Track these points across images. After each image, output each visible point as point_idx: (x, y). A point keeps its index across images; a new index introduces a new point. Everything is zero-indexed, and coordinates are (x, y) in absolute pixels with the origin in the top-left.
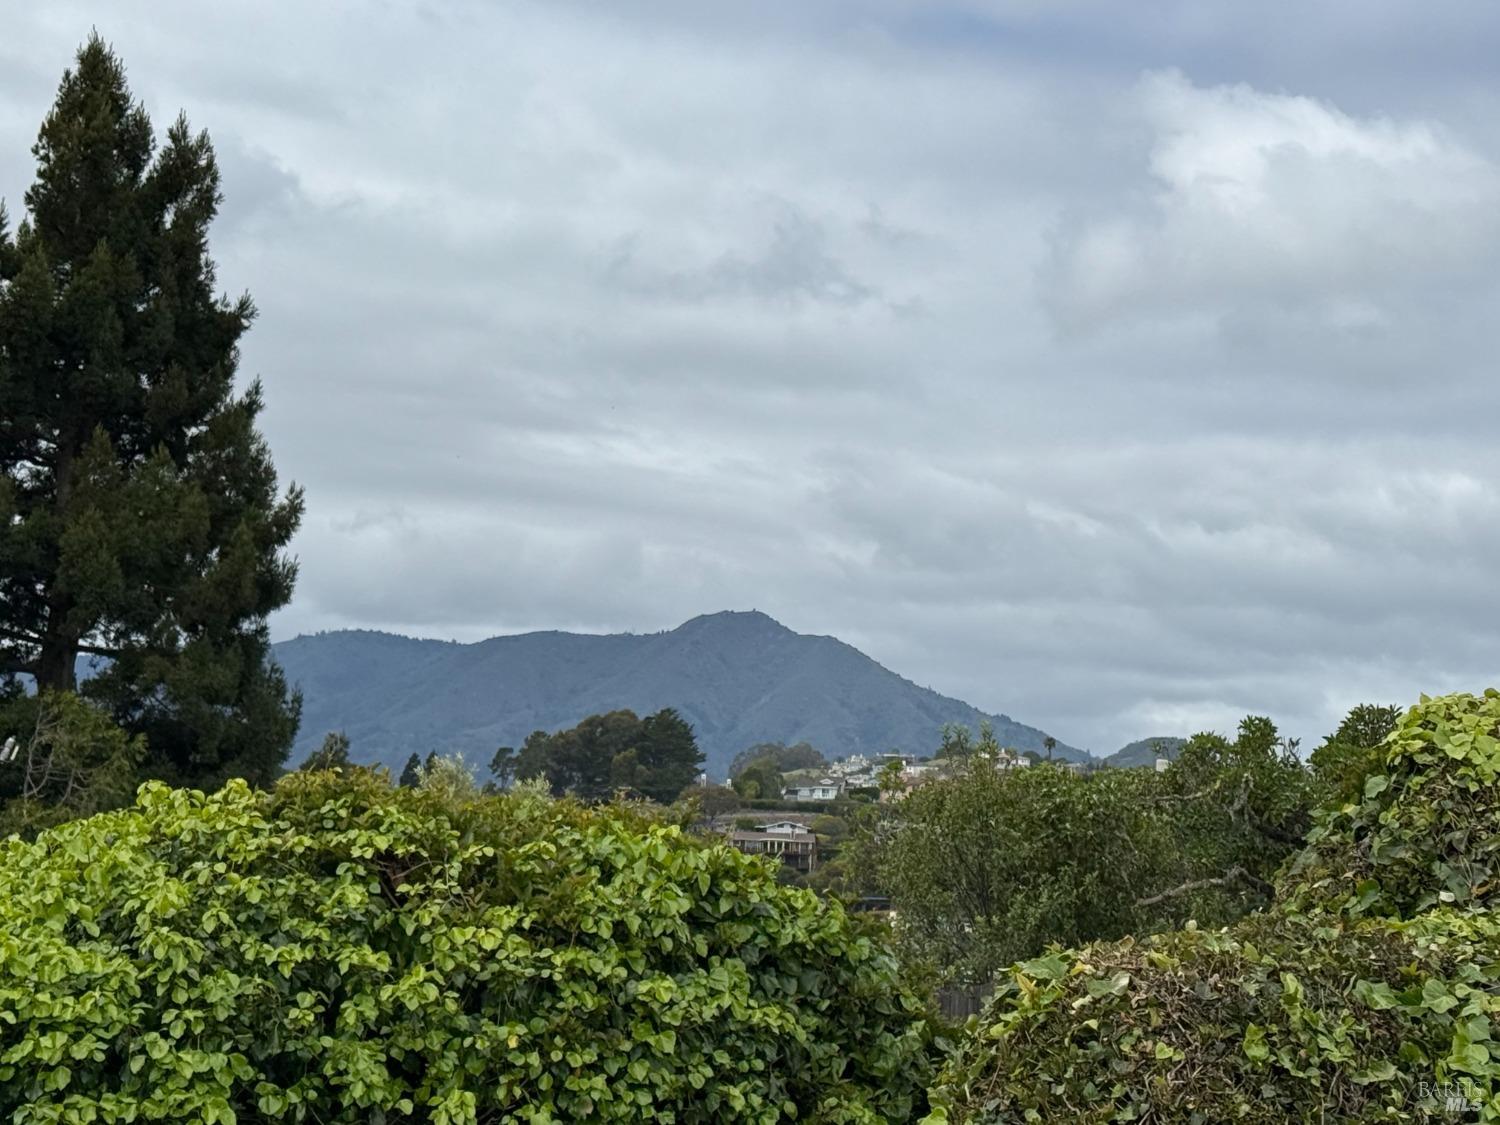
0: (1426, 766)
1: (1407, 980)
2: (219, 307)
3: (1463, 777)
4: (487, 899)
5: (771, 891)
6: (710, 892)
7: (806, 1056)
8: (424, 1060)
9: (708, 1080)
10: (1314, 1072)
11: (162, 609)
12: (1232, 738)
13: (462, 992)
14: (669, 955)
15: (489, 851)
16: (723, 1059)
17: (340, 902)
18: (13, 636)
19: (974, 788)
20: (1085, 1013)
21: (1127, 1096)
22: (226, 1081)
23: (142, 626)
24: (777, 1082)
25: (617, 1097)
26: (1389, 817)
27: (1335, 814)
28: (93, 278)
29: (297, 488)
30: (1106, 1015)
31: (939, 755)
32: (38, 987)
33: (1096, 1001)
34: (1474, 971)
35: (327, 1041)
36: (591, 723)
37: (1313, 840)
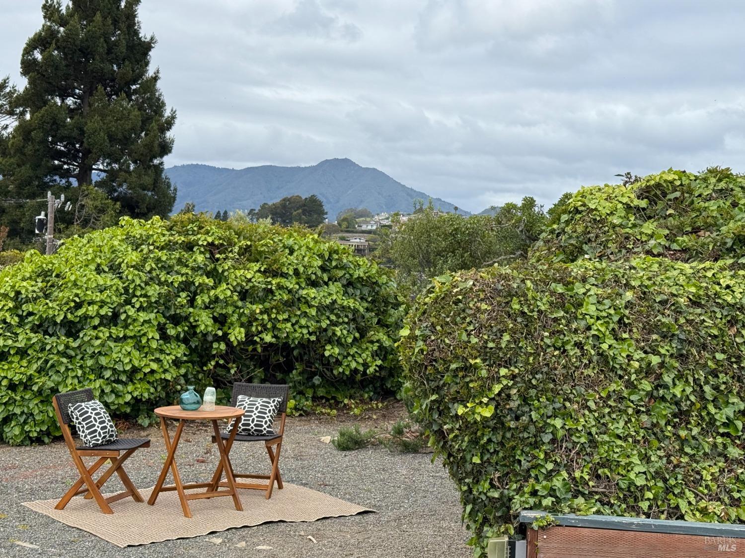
0: (582, 211)
1: (569, 283)
2: (143, 39)
3: (595, 215)
4: (248, 260)
5: (351, 259)
6: (329, 258)
7: (363, 317)
8: (226, 317)
9: (328, 325)
10: (535, 313)
11: (124, 155)
12: (520, 204)
13: (240, 293)
14: (314, 281)
15: (249, 243)
16: (333, 317)
17: (195, 261)
18: (68, 164)
19: (425, 222)
20: (457, 294)
21: (471, 321)
22: (155, 323)
23: (117, 161)
24: (352, 326)
25: (295, 331)
26: (568, 229)
27: (550, 228)
28: (95, 27)
29: (174, 110)
30: (465, 294)
31: (415, 213)
32: (87, 289)
33: (461, 290)
34: (593, 280)
35: (191, 310)
36: (284, 200)
37: (541, 237)
